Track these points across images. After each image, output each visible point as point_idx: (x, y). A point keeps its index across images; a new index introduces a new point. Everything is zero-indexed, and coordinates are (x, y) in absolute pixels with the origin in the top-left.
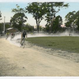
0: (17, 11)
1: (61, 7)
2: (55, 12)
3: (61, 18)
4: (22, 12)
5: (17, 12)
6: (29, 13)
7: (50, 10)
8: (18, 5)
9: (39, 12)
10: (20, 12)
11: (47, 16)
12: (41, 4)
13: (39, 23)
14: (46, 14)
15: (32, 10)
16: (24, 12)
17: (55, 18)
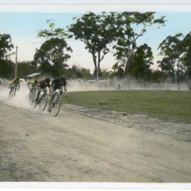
0: (49, 34)
1: (148, 24)
2: (135, 37)
3: (149, 49)
4: (60, 38)
5: (49, 38)
6: (76, 38)
7: (123, 32)
8: (51, 22)
9: (100, 37)
10: (55, 37)
11: (118, 46)
12: (104, 19)
13: (99, 61)
14: (115, 40)
15: (83, 33)
16: (64, 37)
17: (135, 50)
